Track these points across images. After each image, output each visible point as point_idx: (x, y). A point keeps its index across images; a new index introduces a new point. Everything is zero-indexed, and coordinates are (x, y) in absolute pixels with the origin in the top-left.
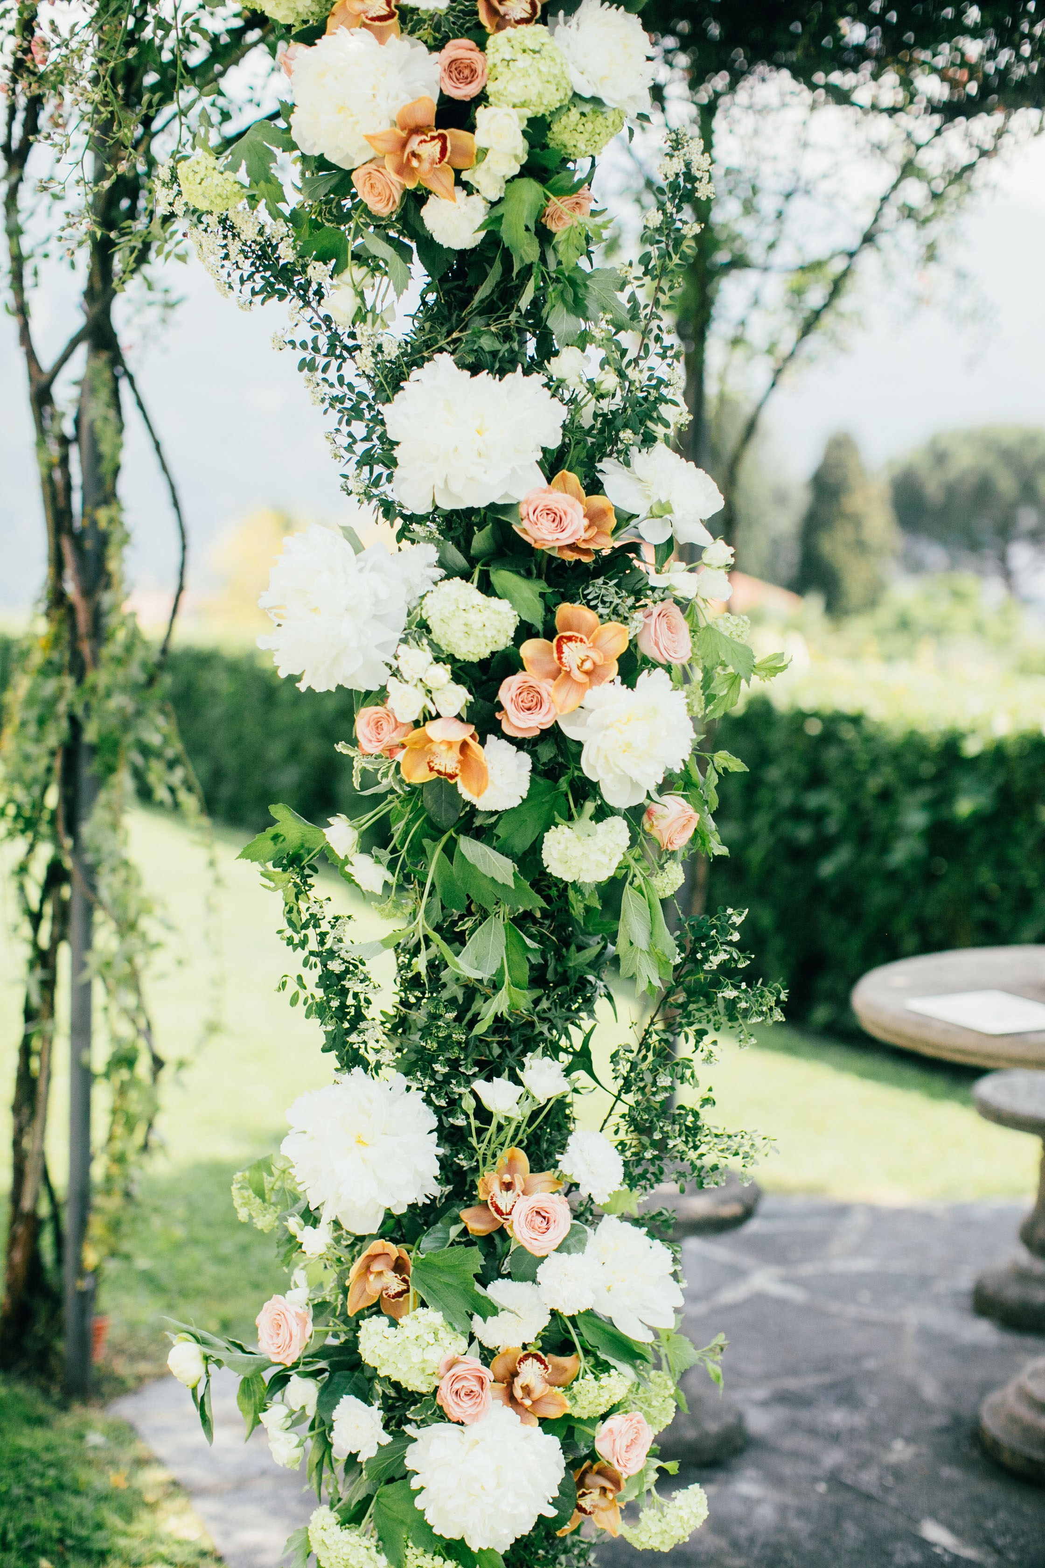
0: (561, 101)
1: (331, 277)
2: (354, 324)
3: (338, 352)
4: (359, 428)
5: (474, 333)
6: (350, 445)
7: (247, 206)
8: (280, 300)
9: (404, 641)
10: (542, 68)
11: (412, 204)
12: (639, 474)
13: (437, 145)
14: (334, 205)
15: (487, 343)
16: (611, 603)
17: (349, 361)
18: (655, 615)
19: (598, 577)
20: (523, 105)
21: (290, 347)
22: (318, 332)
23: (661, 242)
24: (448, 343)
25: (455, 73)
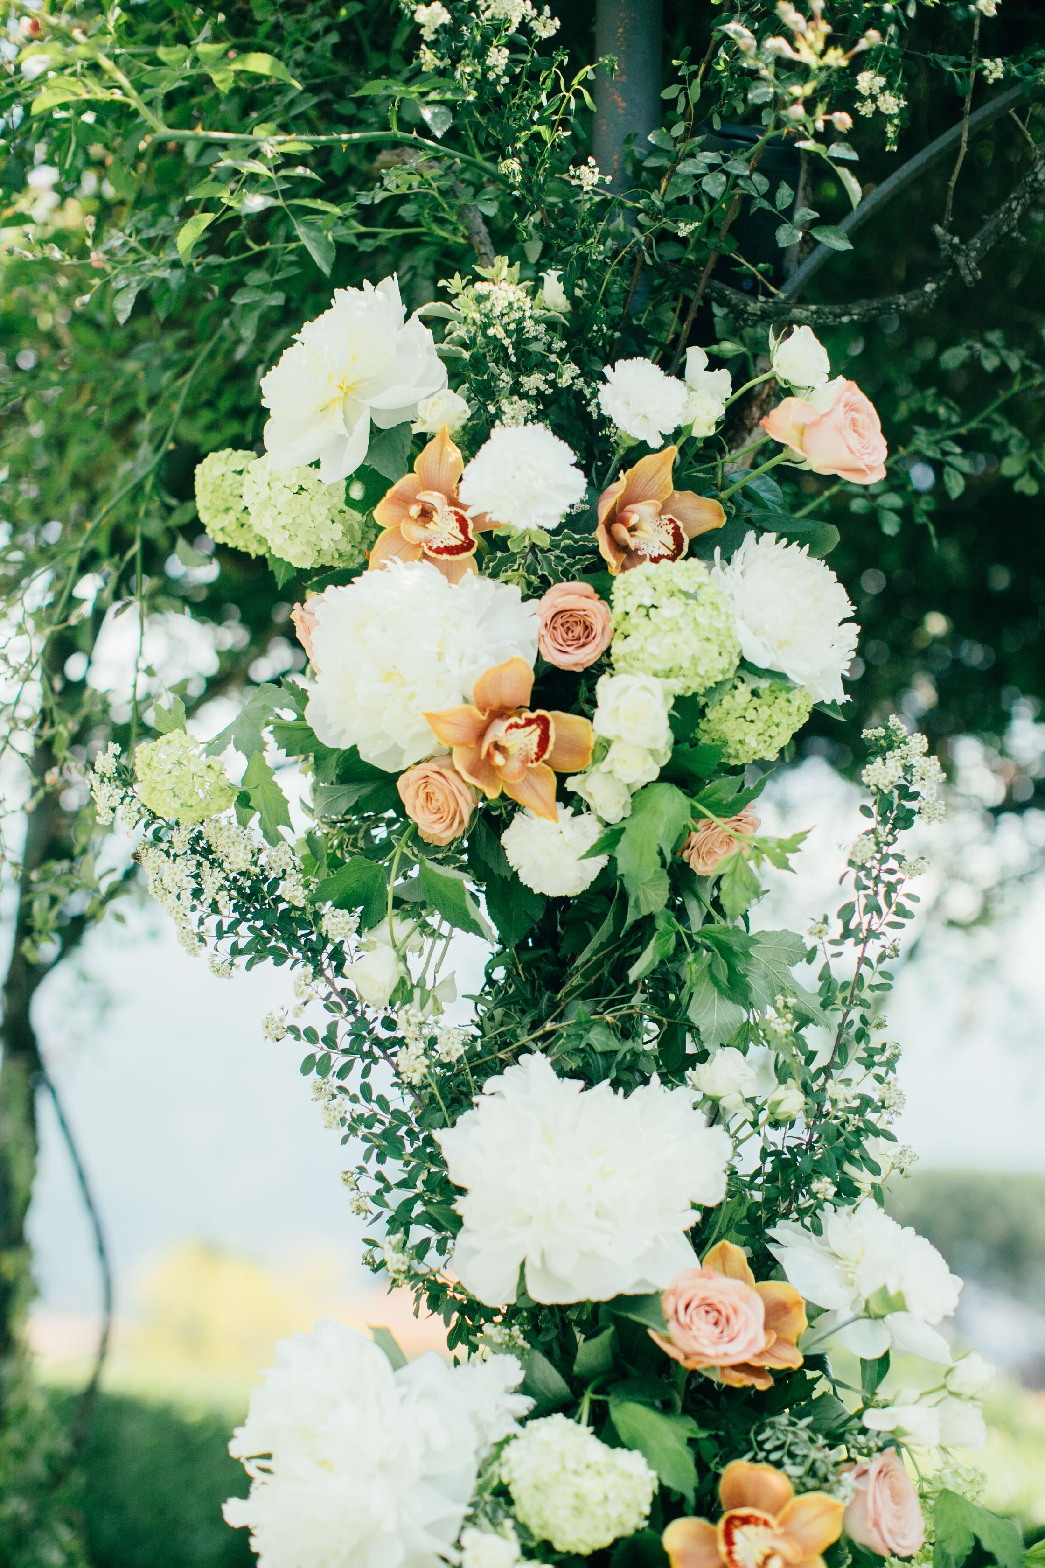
0: (723, 672)
1: (359, 932)
2: (392, 1004)
3: (366, 1048)
4: (394, 1169)
5: (579, 1024)
6: (379, 1193)
7: (234, 820)
8: (277, 964)
9: (470, 1519)
10: (700, 620)
11: (483, 830)
12: (835, 1246)
13: (535, 732)
14: (361, 835)
15: (599, 1039)
16: (805, 1456)
17: (383, 1063)
18: (873, 1472)
19: (780, 1412)
20: (669, 674)
21: (290, 1036)
22: (338, 1016)
23: (868, 888)
24: (533, 1040)
25: (561, 630)
